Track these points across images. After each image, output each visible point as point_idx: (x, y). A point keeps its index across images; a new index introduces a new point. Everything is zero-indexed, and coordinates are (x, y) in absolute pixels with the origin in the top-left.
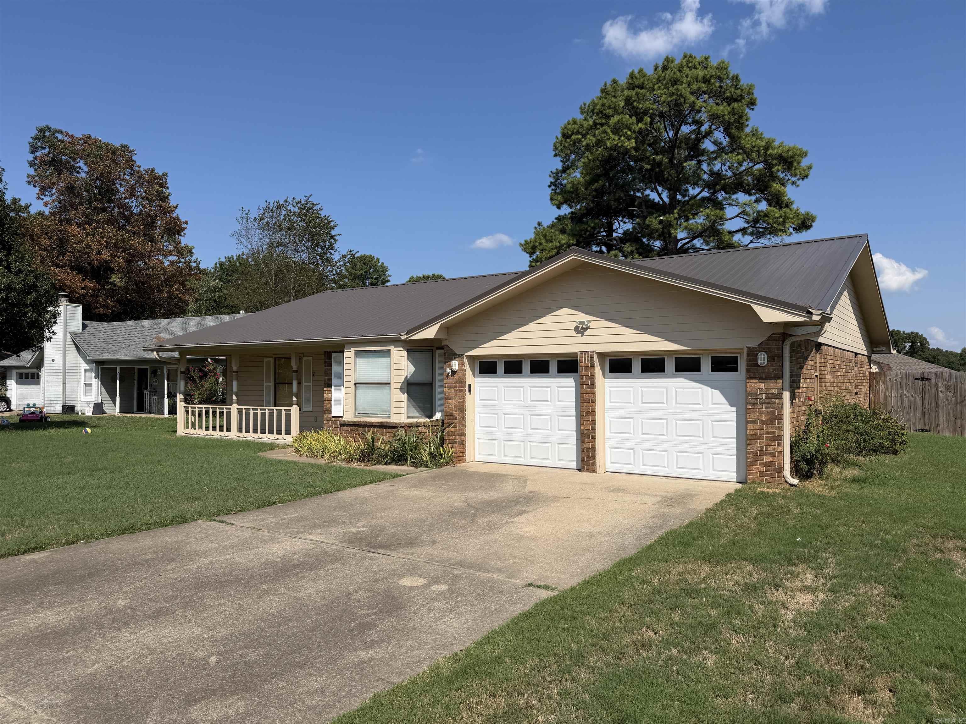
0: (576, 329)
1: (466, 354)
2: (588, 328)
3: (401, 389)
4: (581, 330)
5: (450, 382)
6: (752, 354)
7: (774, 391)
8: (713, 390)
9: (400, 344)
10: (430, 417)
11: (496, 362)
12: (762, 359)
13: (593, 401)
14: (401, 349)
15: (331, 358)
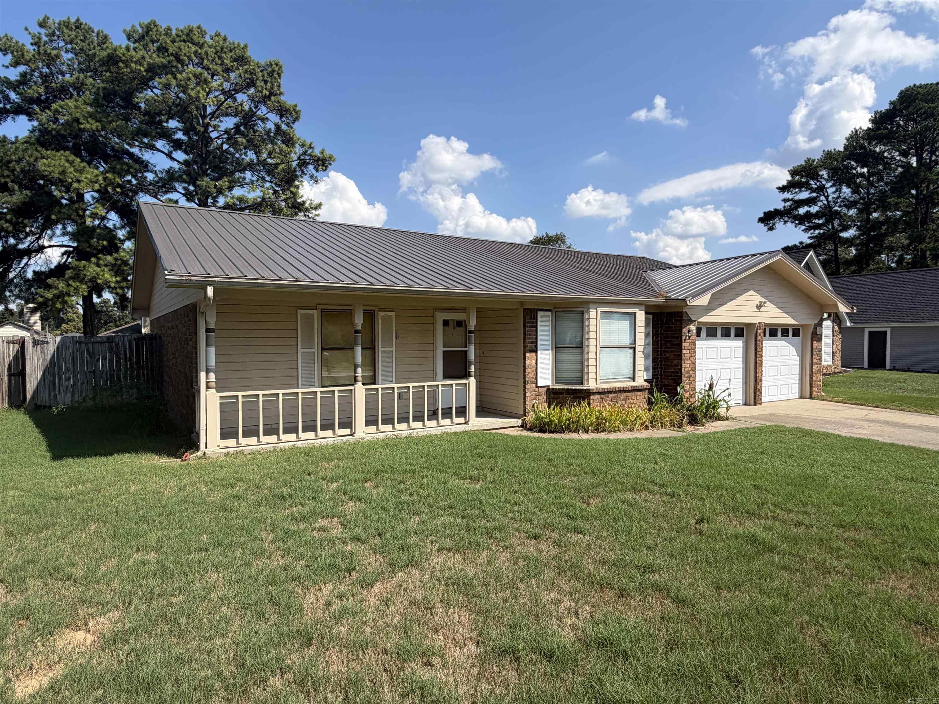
0: (757, 307)
1: (699, 320)
2: (762, 306)
5: (687, 344)
6: (815, 328)
8: (793, 348)
9: (643, 307)
11: (701, 328)
12: (819, 330)
13: (762, 356)
14: (643, 312)
15: (536, 318)
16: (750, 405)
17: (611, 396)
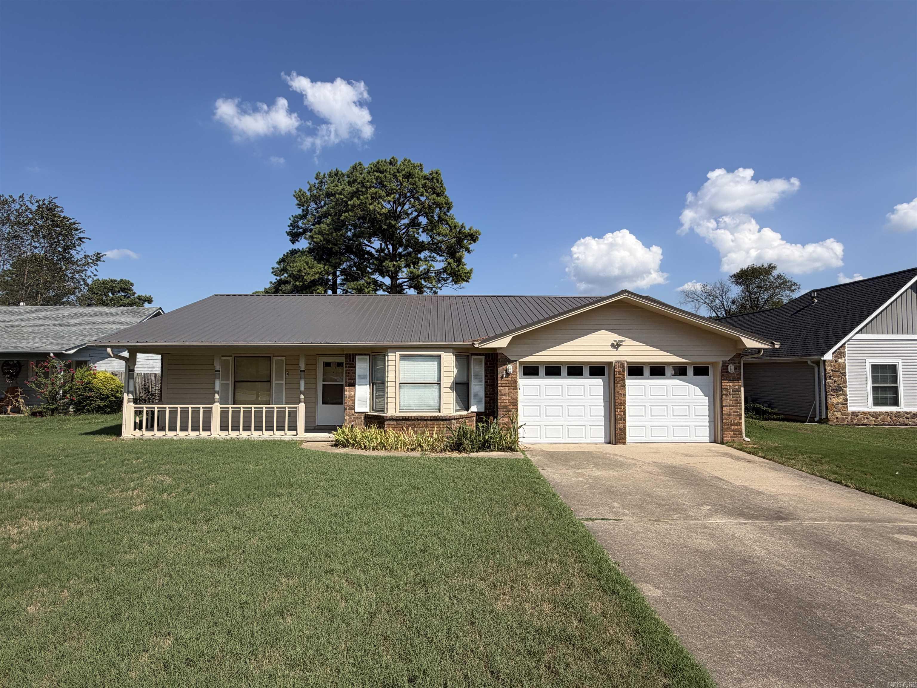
0: (612, 345)
1: (520, 360)
2: (620, 345)
3: (450, 388)
4: (616, 346)
5: (504, 382)
6: (725, 366)
7: (737, 387)
8: (695, 387)
9: (451, 350)
10: (468, 410)
11: (538, 367)
12: (731, 368)
13: (624, 395)
14: (451, 354)
15: (354, 360)
16: (612, 444)
17: (408, 422)
